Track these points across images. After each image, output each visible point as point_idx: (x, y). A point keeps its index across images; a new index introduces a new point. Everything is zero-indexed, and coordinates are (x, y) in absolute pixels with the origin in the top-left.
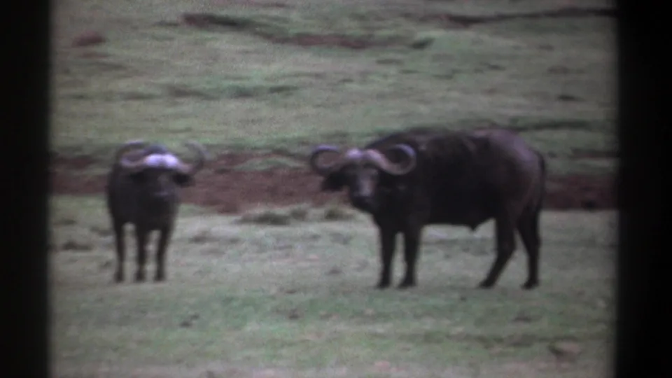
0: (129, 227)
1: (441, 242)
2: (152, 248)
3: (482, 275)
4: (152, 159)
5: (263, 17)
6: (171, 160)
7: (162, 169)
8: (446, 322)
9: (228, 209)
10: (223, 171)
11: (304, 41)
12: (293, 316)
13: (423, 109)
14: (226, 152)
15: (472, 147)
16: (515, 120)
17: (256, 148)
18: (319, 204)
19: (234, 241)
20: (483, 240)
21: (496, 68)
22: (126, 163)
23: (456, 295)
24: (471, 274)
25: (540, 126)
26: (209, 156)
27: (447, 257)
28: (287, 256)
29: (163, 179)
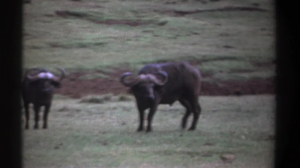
0: (31, 105)
2: (41, 114)
4: (42, 75)
5: (91, 12)
6: (50, 75)
7: (46, 79)
8: (174, 146)
9: (76, 96)
10: (73, 80)
11: (109, 22)
12: (105, 144)
13: (163, 52)
14: (75, 71)
16: (204, 56)
17: (88, 70)
18: (116, 94)
19: (78, 111)
21: (196, 34)
22: (30, 77)
26: (67, 73)
28: (102, 117)
29: (47, 83)
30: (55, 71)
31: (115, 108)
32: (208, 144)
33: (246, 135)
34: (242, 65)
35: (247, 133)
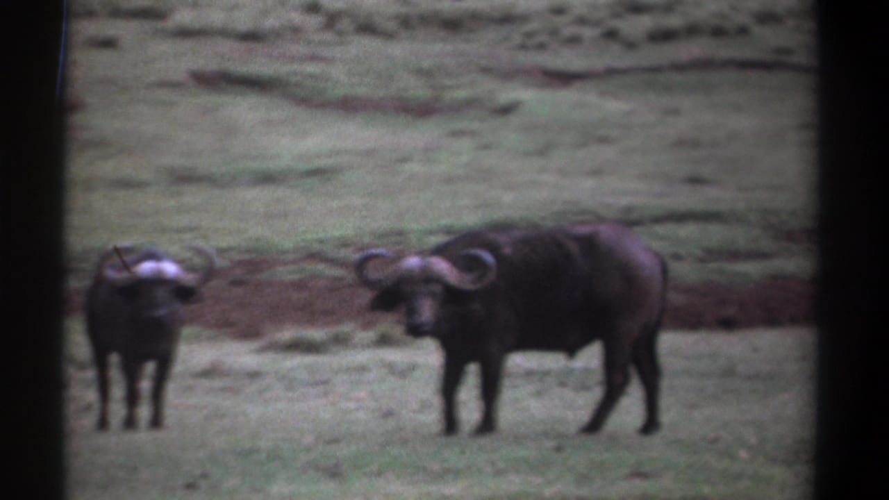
0: (114, 359)
1: (529, 374)
2: (145, 385)
3: (585, 416)
4: (147, 267)
5: (296, 74)
6: (170, 268)
7: (158, 281)
8: (538, 480)
9: (248, 333)
10: (237, 283)
11: (349, 106)
12: (334, 473)
13: (508, 197)
14: (247, 257)
15: (574, 248)
16: (629, 209)
17: (284, 252)
18: (367, 326)
19: (254, 375)
20: (586, 370)
21: (604, 140)
22: (112, 274)
23: (549, 444)
24: (570, 415)
25: (658, 220)
26: (220, 263)
27: (538, 394)
28: (326, 394)
29: (161, 293)
30: (188, 255)
31: (363, 369)
32: (639, 474)
33: (750, 448)
34: (739, 236)
35: (753, 440)
